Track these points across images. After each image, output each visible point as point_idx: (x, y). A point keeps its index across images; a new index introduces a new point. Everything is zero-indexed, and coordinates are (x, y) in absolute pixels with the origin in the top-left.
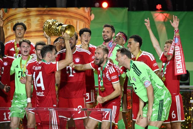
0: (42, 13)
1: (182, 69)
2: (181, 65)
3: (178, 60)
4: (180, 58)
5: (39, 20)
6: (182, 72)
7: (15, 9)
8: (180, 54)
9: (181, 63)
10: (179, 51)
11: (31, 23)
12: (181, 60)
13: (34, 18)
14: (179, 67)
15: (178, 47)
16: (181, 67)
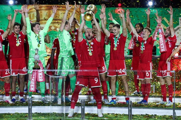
0: (49, 8)
1: (164, 49)
2: (164, 46)
3: (161, 43)
4: (163, 42)
5: (47, 12)
6: (164, 50)
7: (31, 5)
8: (162, 39)
9: (163, 45)
10: (162, 38)
11: (42, 14)
12: (163, 43)
13: (44, 11)
14: (162, 48)
15: (161, 35)
16: (164, 47)
